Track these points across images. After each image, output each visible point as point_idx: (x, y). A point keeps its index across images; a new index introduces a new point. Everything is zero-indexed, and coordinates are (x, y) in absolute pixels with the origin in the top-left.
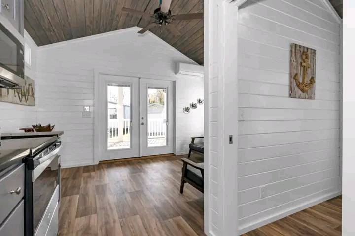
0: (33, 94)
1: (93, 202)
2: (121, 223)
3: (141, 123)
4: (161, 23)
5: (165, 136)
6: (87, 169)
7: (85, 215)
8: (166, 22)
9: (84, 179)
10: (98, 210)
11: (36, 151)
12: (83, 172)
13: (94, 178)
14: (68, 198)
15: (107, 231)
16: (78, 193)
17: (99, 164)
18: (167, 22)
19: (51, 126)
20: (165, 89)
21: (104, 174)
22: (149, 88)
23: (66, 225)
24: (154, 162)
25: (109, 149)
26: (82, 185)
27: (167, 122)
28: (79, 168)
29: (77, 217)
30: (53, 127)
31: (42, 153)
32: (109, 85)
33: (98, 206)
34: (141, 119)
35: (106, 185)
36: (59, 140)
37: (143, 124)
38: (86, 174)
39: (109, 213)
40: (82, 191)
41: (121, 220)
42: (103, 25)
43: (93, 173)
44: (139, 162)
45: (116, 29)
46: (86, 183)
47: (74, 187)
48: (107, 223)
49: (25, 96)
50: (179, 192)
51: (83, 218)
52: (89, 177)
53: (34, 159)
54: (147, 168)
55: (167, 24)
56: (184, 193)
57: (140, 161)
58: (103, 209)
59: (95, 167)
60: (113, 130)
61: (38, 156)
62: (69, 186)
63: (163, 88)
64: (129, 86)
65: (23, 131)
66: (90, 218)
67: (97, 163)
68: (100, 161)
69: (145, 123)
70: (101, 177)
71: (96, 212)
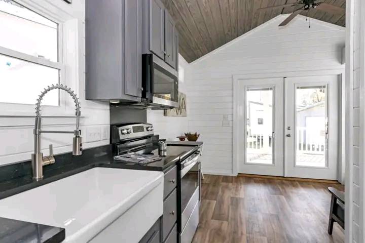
0: (185, 107)
1: (226, 211)
2: (247, 237)
3: (286, 134)
4: (308, 8)
5: (324, 153)
6: (226, 179)
7: (219, 220)
8: (314, 5)
9: (222, 188)
10: (230, 218)
11: (183, 158)
12: (223, 182)
13: (231, 189)
14: (208, 201)
15: (233, 239)
16: (215, 200)
17: (237, 176)
18: (316, 5)
19: (197, 134)
20: (324, 87)
21: (241, 188)
22: (298, 88)
23: (204, 222)
24: (303, 186)
25: (248, 161)
26: (220, 193)
27: (326, 134)
28: (219, 176)
29: (212, 219)
30: (199, 135)
31: (187, 160)
32: (248, 90)
33: (230, 215)
34: (286, 130)
35: (240, 199)
36: (199, 150)
37: (288, 136)
38: (224, 184)
39: (239, 224)
40: (218, 198)
41: (248, 235)
42: (241, 28)
43: (230, 185)
44: (283, 183)
45: (256, 26)
46: (223, 192)
47: (213, 193)
48: (235, 232)
49: (180, 109)
50: (327, 232)
51: (217, 221)
52: (227, 187)
53: (182, 163)
54: (292, 192)
55: (315, 7)
56: (333, 234)
57: (284, 181)
58: (235, 219)
59: (234, 179)
60: (260, 138)
61: (184, 162)
62: (210, 191)
63: (320, 87)
64: (271, 89)
65: (178, 140)
66: (222, 223)
67: (235, 174)
68: (239, 174)
69: (292, 134)
70: (237, 190)
71: (227, 220)
